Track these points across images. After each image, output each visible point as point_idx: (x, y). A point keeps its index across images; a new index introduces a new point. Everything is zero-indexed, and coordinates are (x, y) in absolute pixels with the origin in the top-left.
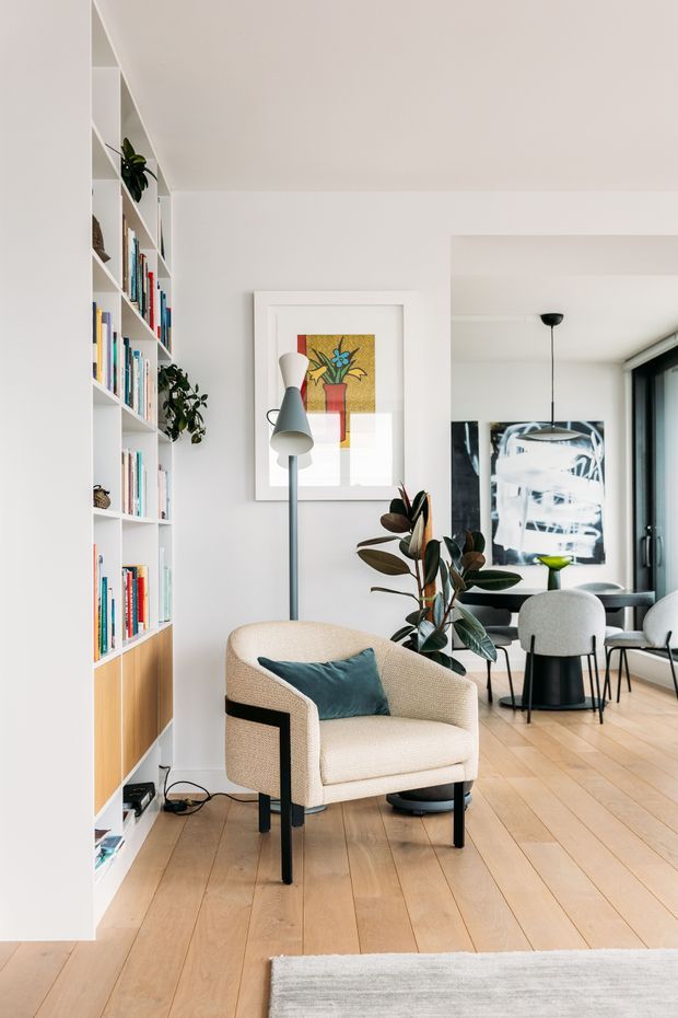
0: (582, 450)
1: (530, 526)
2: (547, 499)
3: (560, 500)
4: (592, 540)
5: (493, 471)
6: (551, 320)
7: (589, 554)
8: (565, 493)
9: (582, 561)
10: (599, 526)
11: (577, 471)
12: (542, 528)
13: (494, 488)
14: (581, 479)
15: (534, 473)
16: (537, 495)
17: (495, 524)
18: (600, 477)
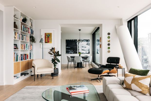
0: (88, 42)
1: (82, 50)
2: (84, 47)
3: (85, 47)
4: (88, 51)
5: (79, 44)
6: (80, 30)
7: (88, 53)
8: (86, 47)
9: (87, 53)
10: (89, 50)
11: (87, 44)
12: (83, 50)
13: (79, 46)
14: (87, 45)
15: (83, 45)
16: (83, 47)
17: (79, 50)
18: (89, 45)
